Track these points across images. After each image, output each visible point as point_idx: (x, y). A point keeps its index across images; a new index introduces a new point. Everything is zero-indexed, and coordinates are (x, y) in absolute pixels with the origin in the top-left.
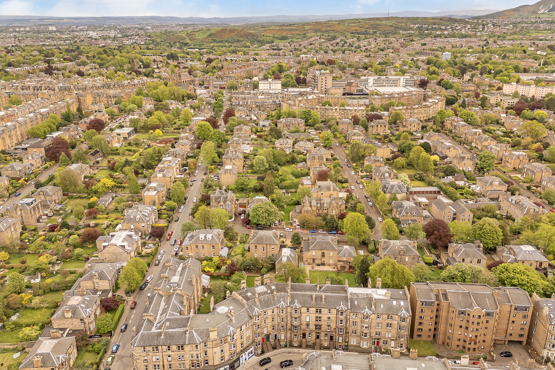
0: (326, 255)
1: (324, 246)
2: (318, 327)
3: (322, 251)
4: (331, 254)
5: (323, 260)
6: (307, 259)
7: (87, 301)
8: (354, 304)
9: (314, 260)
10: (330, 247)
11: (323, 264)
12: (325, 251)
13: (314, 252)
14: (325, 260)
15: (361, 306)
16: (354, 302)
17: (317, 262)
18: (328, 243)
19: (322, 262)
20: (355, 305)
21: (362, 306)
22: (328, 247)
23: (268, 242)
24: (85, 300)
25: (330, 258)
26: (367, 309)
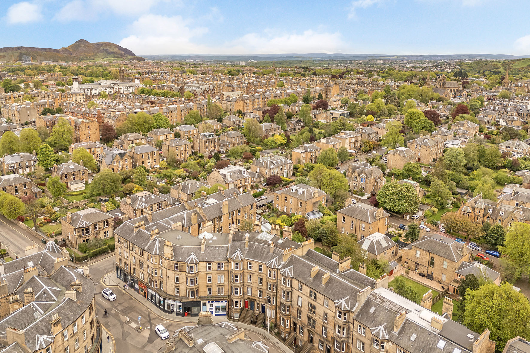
0: (436, 262)
1: (437, 248)
2: (312, 322)
3: (431, 255)
4: (445, 264)
5: (431, 269)
6: (407, 260)
7: (151, 198)
8: (369, 310)
9: (417, 265)
10: (445, 254)
11: (430, 277)
12: (435, 257)
13: (418, 252)
14: (435, 271)
15: (377, 319)
16: (370, 308)
17: (422, 270)
18: (445, 247)
19: (430, 273)
20: (368, 312)
21: (379, 319)
22: (442, 252)
23: (359, 217)
24: (150, 197)
25: (443, 271)
26: (382, 328)
